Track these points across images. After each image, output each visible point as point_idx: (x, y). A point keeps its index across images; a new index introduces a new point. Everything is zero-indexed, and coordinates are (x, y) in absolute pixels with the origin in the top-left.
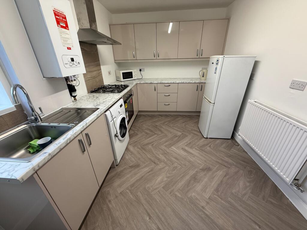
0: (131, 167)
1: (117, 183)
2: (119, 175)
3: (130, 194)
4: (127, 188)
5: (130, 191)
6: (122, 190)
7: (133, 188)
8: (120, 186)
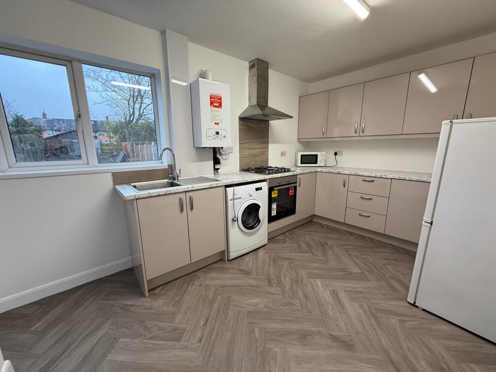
0: (240, 270)
1: (213, 275)
2: (222, 270)
3: (213, 291)
4: (215, 286)
5: (215, 289)
6: (210, 283)
7: (220, 289)
8: (212, 279)
